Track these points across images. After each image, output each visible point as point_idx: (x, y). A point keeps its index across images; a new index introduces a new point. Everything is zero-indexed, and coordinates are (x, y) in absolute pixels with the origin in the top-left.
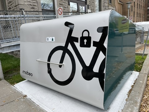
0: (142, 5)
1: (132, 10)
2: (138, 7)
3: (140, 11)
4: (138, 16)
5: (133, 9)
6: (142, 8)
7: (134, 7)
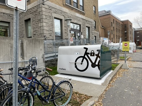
0: (120, 29)
1: (112, 34)
2: (117, 31)
3: (119, 34)
4: (117, 37)
5: (113, 32)
6: (120, 32)
7: (114, 30)
